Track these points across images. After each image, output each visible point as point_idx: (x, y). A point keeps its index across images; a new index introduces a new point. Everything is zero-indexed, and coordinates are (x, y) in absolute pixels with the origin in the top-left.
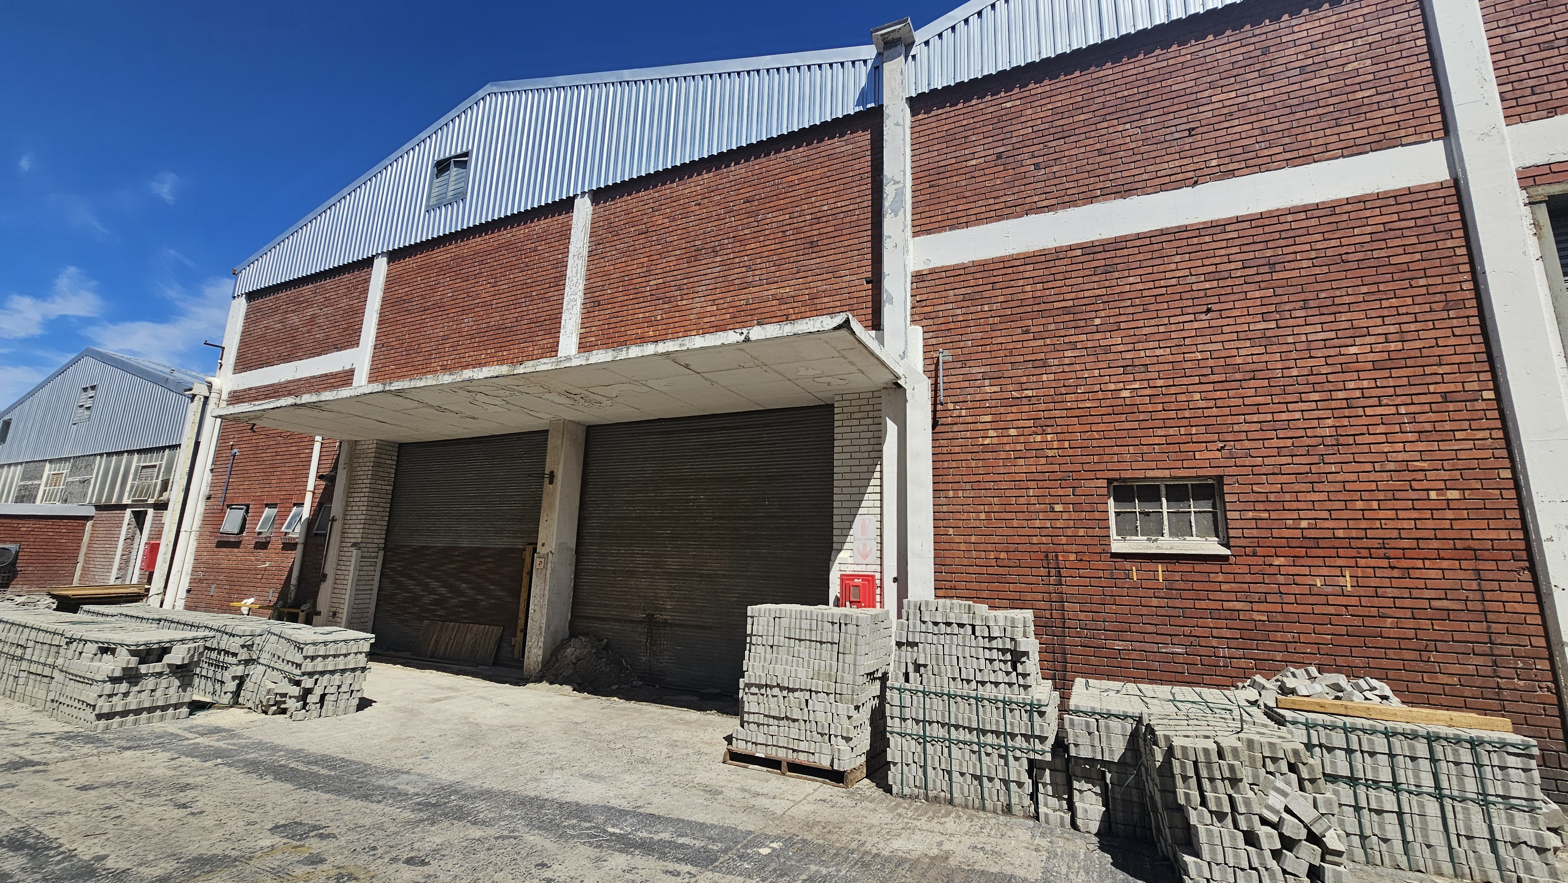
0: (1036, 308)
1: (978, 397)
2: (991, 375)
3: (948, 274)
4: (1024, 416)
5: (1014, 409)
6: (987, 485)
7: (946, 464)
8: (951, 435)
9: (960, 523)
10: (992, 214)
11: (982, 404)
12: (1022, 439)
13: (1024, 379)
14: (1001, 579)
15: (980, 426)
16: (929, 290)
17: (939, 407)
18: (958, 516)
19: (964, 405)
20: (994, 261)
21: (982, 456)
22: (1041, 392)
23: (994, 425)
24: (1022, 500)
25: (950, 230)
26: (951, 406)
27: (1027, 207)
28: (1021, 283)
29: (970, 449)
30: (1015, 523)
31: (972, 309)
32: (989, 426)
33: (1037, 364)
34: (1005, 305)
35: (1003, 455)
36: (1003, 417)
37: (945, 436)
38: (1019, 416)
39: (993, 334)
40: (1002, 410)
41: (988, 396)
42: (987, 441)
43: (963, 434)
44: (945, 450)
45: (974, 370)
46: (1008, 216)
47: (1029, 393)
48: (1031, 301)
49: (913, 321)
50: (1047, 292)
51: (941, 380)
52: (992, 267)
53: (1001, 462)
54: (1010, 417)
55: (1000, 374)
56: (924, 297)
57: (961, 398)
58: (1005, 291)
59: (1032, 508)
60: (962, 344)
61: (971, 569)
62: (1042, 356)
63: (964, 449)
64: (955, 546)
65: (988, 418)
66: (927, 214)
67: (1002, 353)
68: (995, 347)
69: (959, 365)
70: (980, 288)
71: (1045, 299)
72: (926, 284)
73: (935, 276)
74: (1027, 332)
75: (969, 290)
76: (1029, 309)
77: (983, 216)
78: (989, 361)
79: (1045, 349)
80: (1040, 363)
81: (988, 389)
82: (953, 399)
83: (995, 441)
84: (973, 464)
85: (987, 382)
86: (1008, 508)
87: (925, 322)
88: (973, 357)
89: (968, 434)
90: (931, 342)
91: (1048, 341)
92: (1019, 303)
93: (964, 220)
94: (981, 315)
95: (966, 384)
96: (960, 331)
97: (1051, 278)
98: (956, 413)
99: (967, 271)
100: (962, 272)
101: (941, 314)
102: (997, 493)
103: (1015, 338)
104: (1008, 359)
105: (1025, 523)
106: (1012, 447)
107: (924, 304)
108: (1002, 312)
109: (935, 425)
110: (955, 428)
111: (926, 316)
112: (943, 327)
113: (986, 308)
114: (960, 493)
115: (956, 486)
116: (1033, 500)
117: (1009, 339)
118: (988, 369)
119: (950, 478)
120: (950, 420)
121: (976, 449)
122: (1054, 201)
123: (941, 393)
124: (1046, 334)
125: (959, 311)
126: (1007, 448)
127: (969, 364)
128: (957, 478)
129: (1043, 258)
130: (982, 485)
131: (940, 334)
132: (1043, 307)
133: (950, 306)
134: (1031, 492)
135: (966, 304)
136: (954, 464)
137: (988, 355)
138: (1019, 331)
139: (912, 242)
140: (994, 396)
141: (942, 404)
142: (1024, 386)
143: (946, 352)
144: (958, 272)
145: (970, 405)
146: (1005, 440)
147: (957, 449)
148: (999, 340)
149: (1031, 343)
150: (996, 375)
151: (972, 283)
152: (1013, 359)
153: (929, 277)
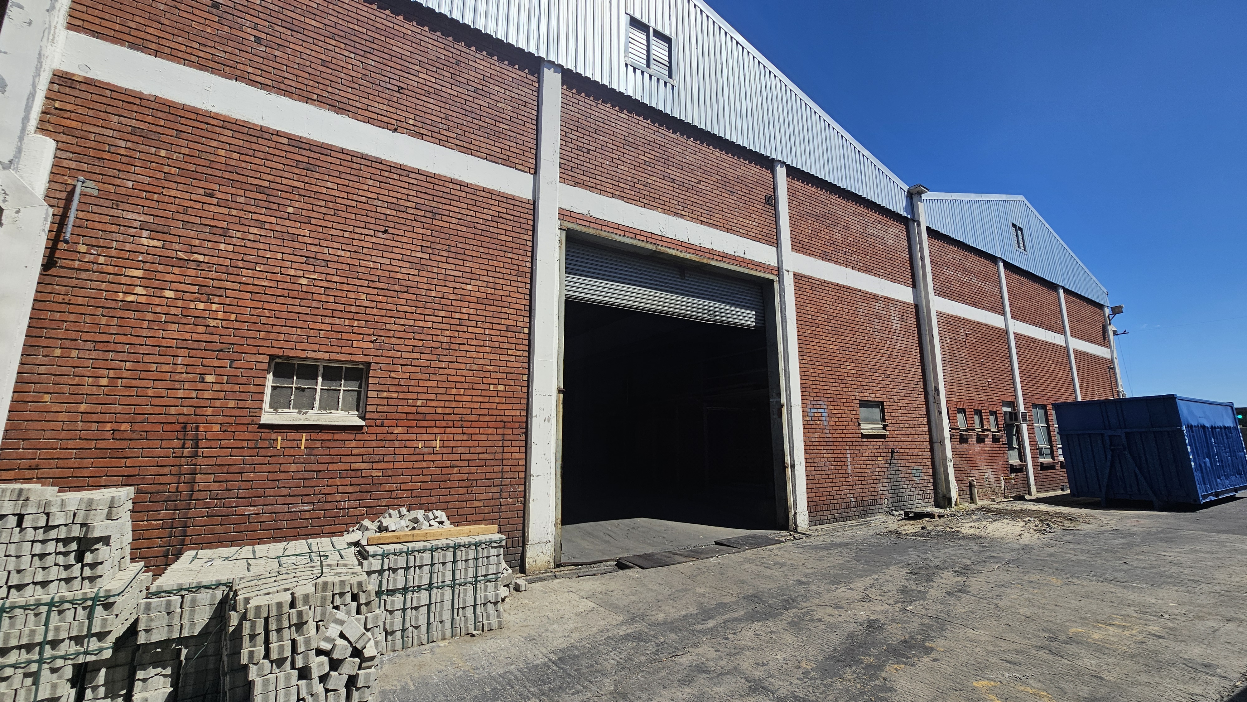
0: (227, 175)
1: (128, 247)
2: (153, 227)
3: (114, 95)
4: (188, 280)
5: (176, 270)
6: (119, 347)
7: (57, 316)
8: (75, 282)
9: (66, 389)
10: (193, 58)
11: (133, 255)
12: (180, 303)
13: (197, 242)
15: (124, 280)
16: (78, 101)
17: (62, 245)
18: (65, 380)
19: (106, 252)
20: (184, 108)
21: (120, 314)
22: (215, 260)
23: (144, 282)
24: (165, 368)
25: (130, 47)
26: (83, 248)
27: (238, 73)
28: (215, 144)
29: (102, 303)
30: (150, 392)
31: (142, 147)
32: (137, 282)
33: (215, 230)
34: (187, 159)
35: (150, 316)
36: (158, 276)
37: (66, 281)
38: (182, 279)
39: (166, 184)
40: (160, 268)
41: (145, 249)
42: (131, 298)
43: (95, 285)
44: (60, 298)
45: (130, 216)
46: (213, 71)
47: (201, 258)
48: (223, 167)
49: (41, 129)
50: (244, 165)
51: (72, 214)
52: (181, 113)
53: (145, 324)
54: (168, 277)
55: (166, 229)
56: (69, 107)
57: (102, 243)
58: (191, 145)
59: (177, 377)
60: (118, 181)
61: (70, 444)
62: (224, 225)
63: (92, 302)
64: (50, 416)
65: (139, 273)
66: (96, 13)
67: (173, 208)
68: (166, 199)
69: (108, 203)
70: (159, 129)
71: (239, 170)
72: (76, 93)
73: (92, 89)
74: (211, 196)
75: (143, 126)
76: (219, 173)
77: (180, 54)
78: (154, 212)
79: (228, 218)
80: (220, 231)
81: (145, 241)
82: (88, 241)
83: (143, 299)
84: (104, 321)
85: (145, 233)
86: (144, 375)
87: (64, 138)
88: (131, 200)
89: (103, 286)
90: (65, 163)
91: (234, 212)
92: (207, 163)
93: (154, 46)
94: (153, 158)
95: (114, 228)
96: (119, 166)
97: (251, 152)
98: (88, 258)
99: (144, 103)
100: (138, 101)
101: (92, 137)
102: (132, 357)
103: (193, 197)
104: (181, 217)
105: (164, 393)
106: (165, 309)
107: (67, 115)
108: (184, 165)
109: (49, 263)
110: (84, 275)
111: (68, 131)
112: (92, 153)
113: (163, 153)
114: (74, 353)
115: (68, 344)
116: (179, 369)
117: (187, 196)
118: (151, 219)
119: (61, 334)
120: (77, 264)
121: (112, 304)
122: (269, 83)
123: (69, 228)
124: (233, 205)
125: (122, 144)
126: (158, 309)
127: (122, 206)
128: (73, 335)
129: (246, 130)
130: (112, 347)
131: (86, 159)
132: (235, 177)
133: (110, 133)
134: (180, 360)
135: (135, 138)
136: (72, 317)
137: (155, 205)
138: (202, 191)
139: (63, 35)
140: (152, 251)
141: (66, 242)
142: (194, 249)
143: (89, 183)
144: (131, 99)
145: (113, 252)
146: (157, 301)
147: (80, 301)
148: (173, 193)
149: (212, 208)
150: (160, 228)
151: (149, 119)
152: (186, 218)
153: (83, 87)
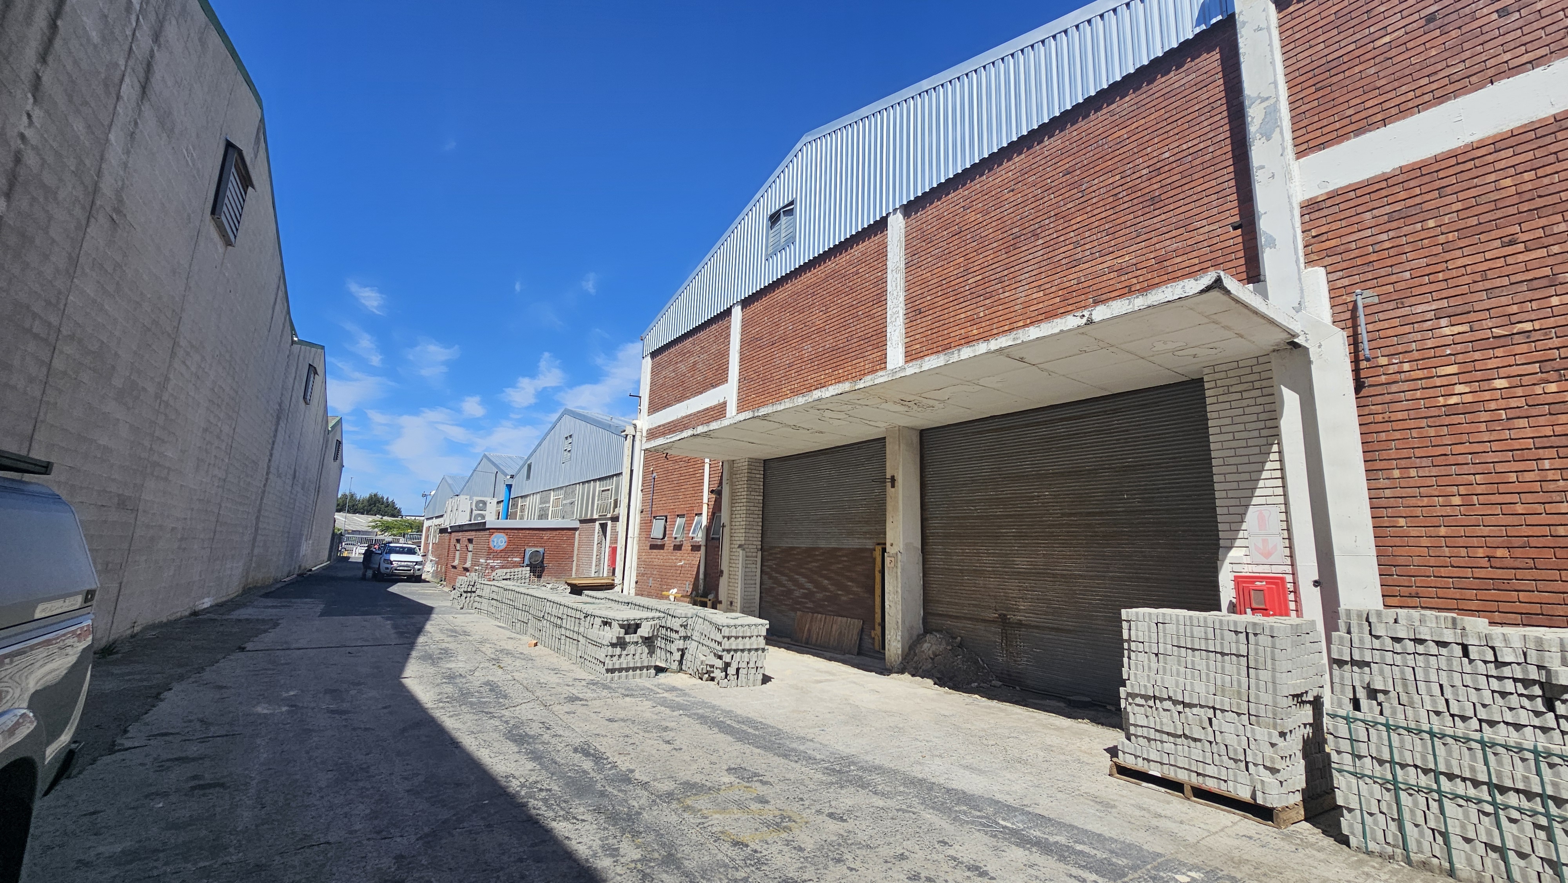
0: (1524, 207)
1: (1430, 344)
2: (1451, 311)
3: (1359, 193)
4: (1520, 359)
5: (1499, 352)
6: (1461, 459)
7: (1383, 436)
8: (1388, 398)
9: (1418, 511)
10: (1426, 98)
11: (1439, 352)
12: (1519, 392)
13: (1515, 309)
14: (1502, 585)
15: (1438, 382)
16: (1329, 219)
17: (1363, 364)
18: (1412, 502)
19: (1407, 357)
20: (1437, 160)
21: (1447, 420)
22: (1551, 322)
23: (1463, 378)
24: (1528, 476)
25: (1356, 136)
26: (1383, 361)
27: (1490, 73)
28: (1493, 177)
29: (1424, 413)
30: (1519, 508)
31: (1406, 230)
32: (1455, 379)
33: (1535, 284)
34: (1462, 214)
35: (1485, 416)
36: (1478, 364)
37: (1379, 399)
38: (1512, 361)
39: (1448, 256)
40: (1477, 355)
41: (1449, 340)
42: (1453, 400)
43: (1409, 395)
44: (1379, 418)
45: (1420, 309)
46: (1456, 94)
47: (1528, 326)
48: (1516, 200)
49: (1309, 263)
50: (1546, 181)
51: (1362, 329)
52: (1436, 167)
53: (1483, 427)
54: (1491, 364)
55: (1467, 308)
56: (1324, 229)
57: (1400, 348)
58: (1462, 196)
59: (1552, 486)
60: (1394, 278)
61: (1443, 572)
62: (1547, 271)
63: (1413, 414)
64: (1412, 541)
65: (1453, 369)
66: (1315, 126)
67: (1467, 279)
68: (1454, 273)
69: (1392, 305)
70: (1418, 200)
71: (1542, 192)
72: (1325, 212)
73: (1337, 200)
74: (1512, 243)
75: (1397, 207)
76: (1514, 210)
77: (1410, 104)
78: (1445, 294)
79: (1550, 261)
80: (1545, 282)
81: (1447, 331)
82: (1386, 351)
83: (1469, 398)
84: (1432, 432)
85: (1444, 322)
86: (1503, 488)
87: (1329, 260)
88: (1415, 291)
89: (1418, 394)
90: (1339, 284)
91: (1556, 249)
92: (1492, 206)
93: (1380, 117)
94: (1423, 235)
95: (1407, 329)
96: (1389, 262)
97: (1552, 158)
98: (1392, 369)
99: (1390, 182)
100: (1384, 185)
101: (1353, 245)
102: (1479, 468)
103: (1488, 255)
104: (1481, 286)
106: (1503, 404)
107: (1324, 237)
108: (1461, 224)
109: (1359, 386)
110: (1394, 388)
111: (1330, 252)
112: (1359, 261)
113: (1431, 223)
114: (1413, 472)
115: (1403, 463)
116: (1551, 475)
117: (1480, 258)
118: (1445, 303)
119: (1393, 454)
120: (1383, 379)
121: (1434, 412)
122: (1545, 51)
123: (1366, 346)
124: (1551, 240)
125: (1384, 237)
126: (1493, 405)
127: (1407, 302)
128: (1405, 453)
129: (1532, 135)
130: (1452, 460)
131: (1355, 271)
132: (1539, 202)
133: (1368, 232)
134: (1547, 464)
135: (1394, 225)
136: (1397, 435)
137: (1443, 285)
138: (1498, 243)
139: (1296, 166)
140: (1458, 339)
141: (1368, 360)
142: (1514, 319)
143: (1367, 293)
144: (1377, 187)
145: (1416, 355)
146: (1487, 395)
147: (1400, 416)
148: (1460, 262)
149: (1521, 258)
150: (1459, 310)
151: (1403, 195)
152: (1488, 285)
153: (1329, 203)
